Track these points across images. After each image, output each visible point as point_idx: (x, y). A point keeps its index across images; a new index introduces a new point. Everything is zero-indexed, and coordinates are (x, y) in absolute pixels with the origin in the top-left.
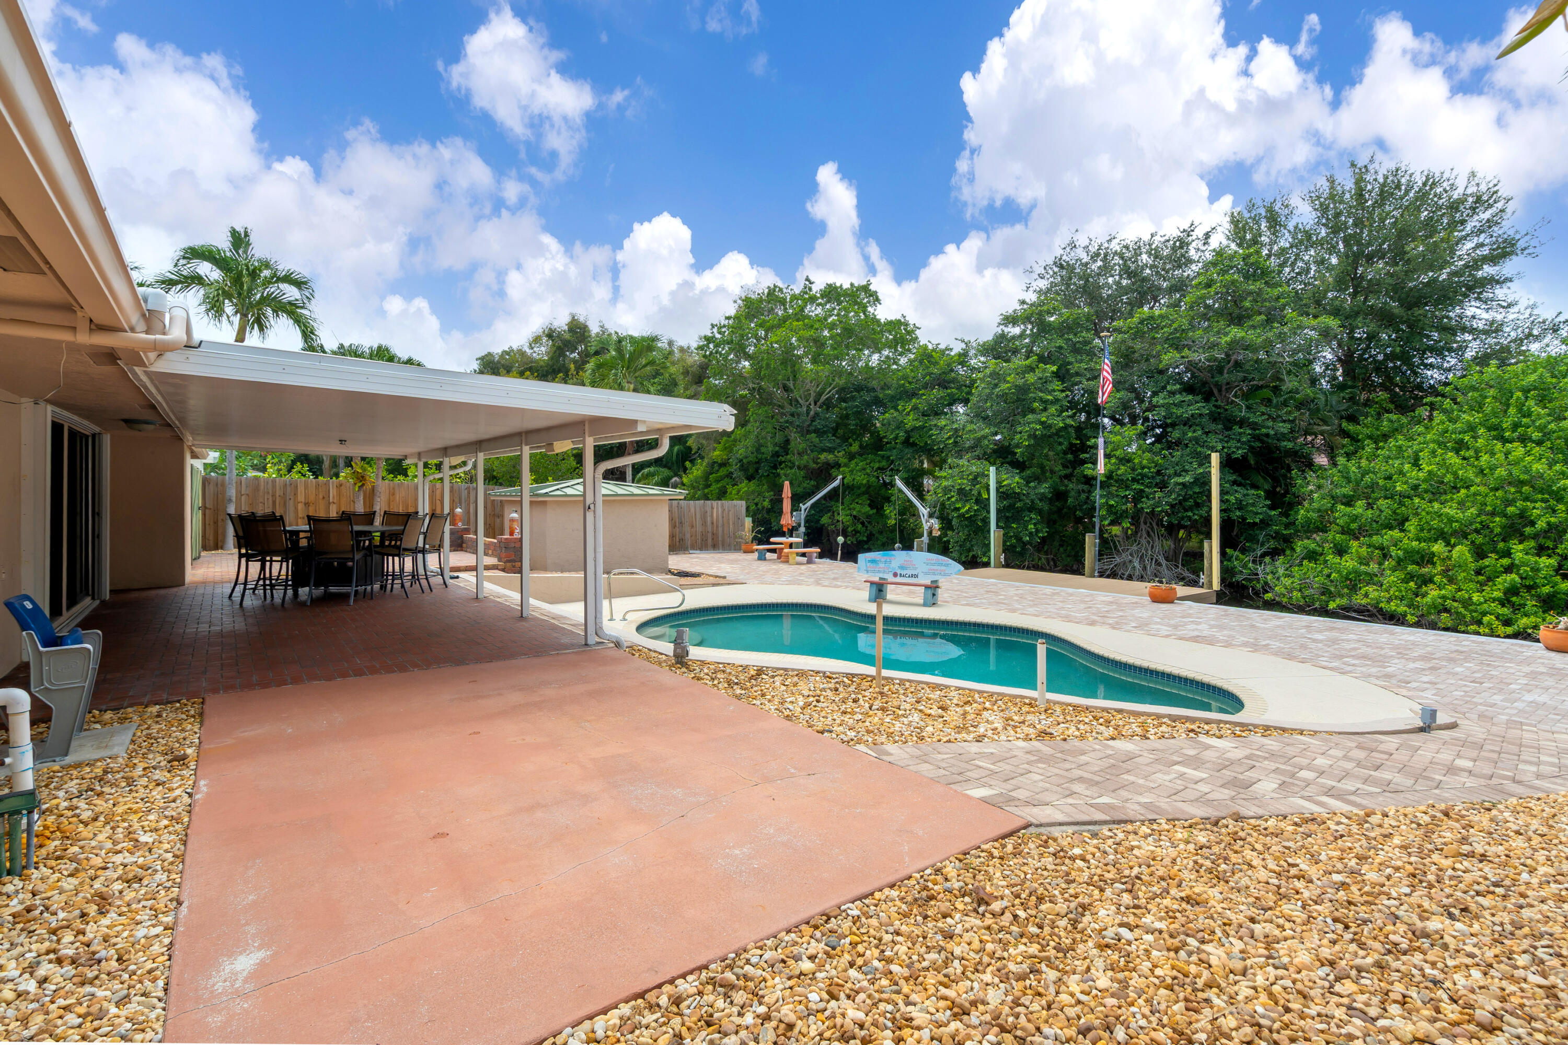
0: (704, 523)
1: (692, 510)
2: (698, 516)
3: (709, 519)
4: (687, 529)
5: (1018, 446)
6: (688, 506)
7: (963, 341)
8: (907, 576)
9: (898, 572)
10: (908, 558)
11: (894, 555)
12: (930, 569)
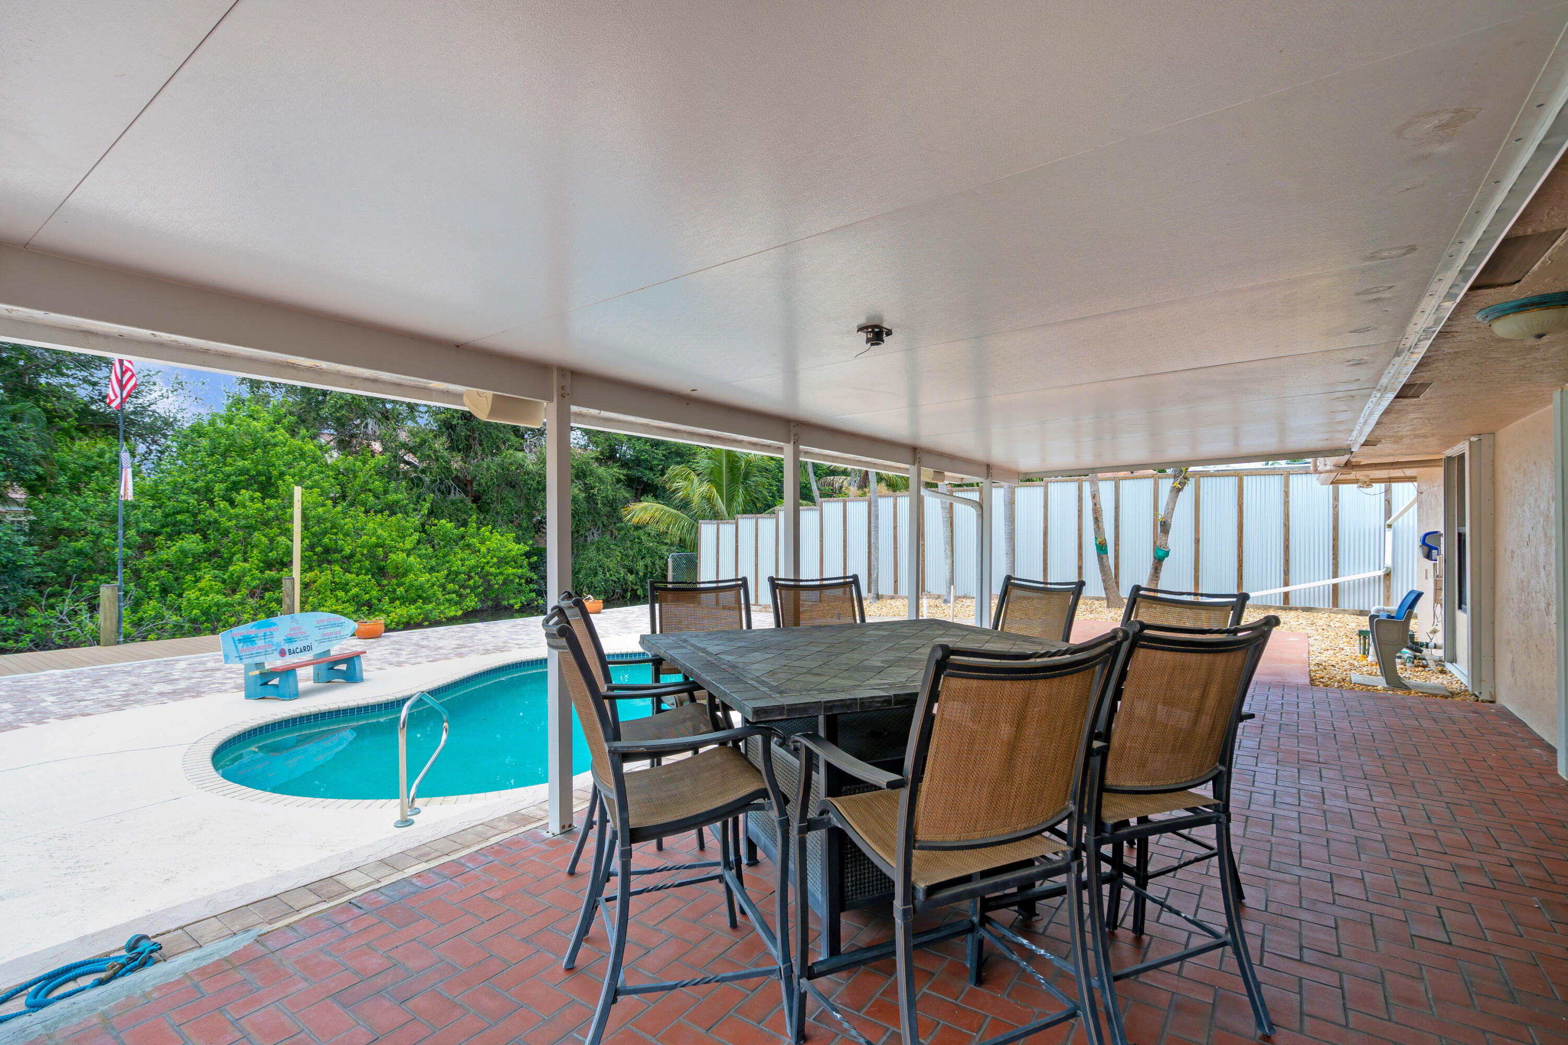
8: (298, 650)
9: (286, 647)
10: (294, 625)
11: (274, 624)
12: (324, 635)
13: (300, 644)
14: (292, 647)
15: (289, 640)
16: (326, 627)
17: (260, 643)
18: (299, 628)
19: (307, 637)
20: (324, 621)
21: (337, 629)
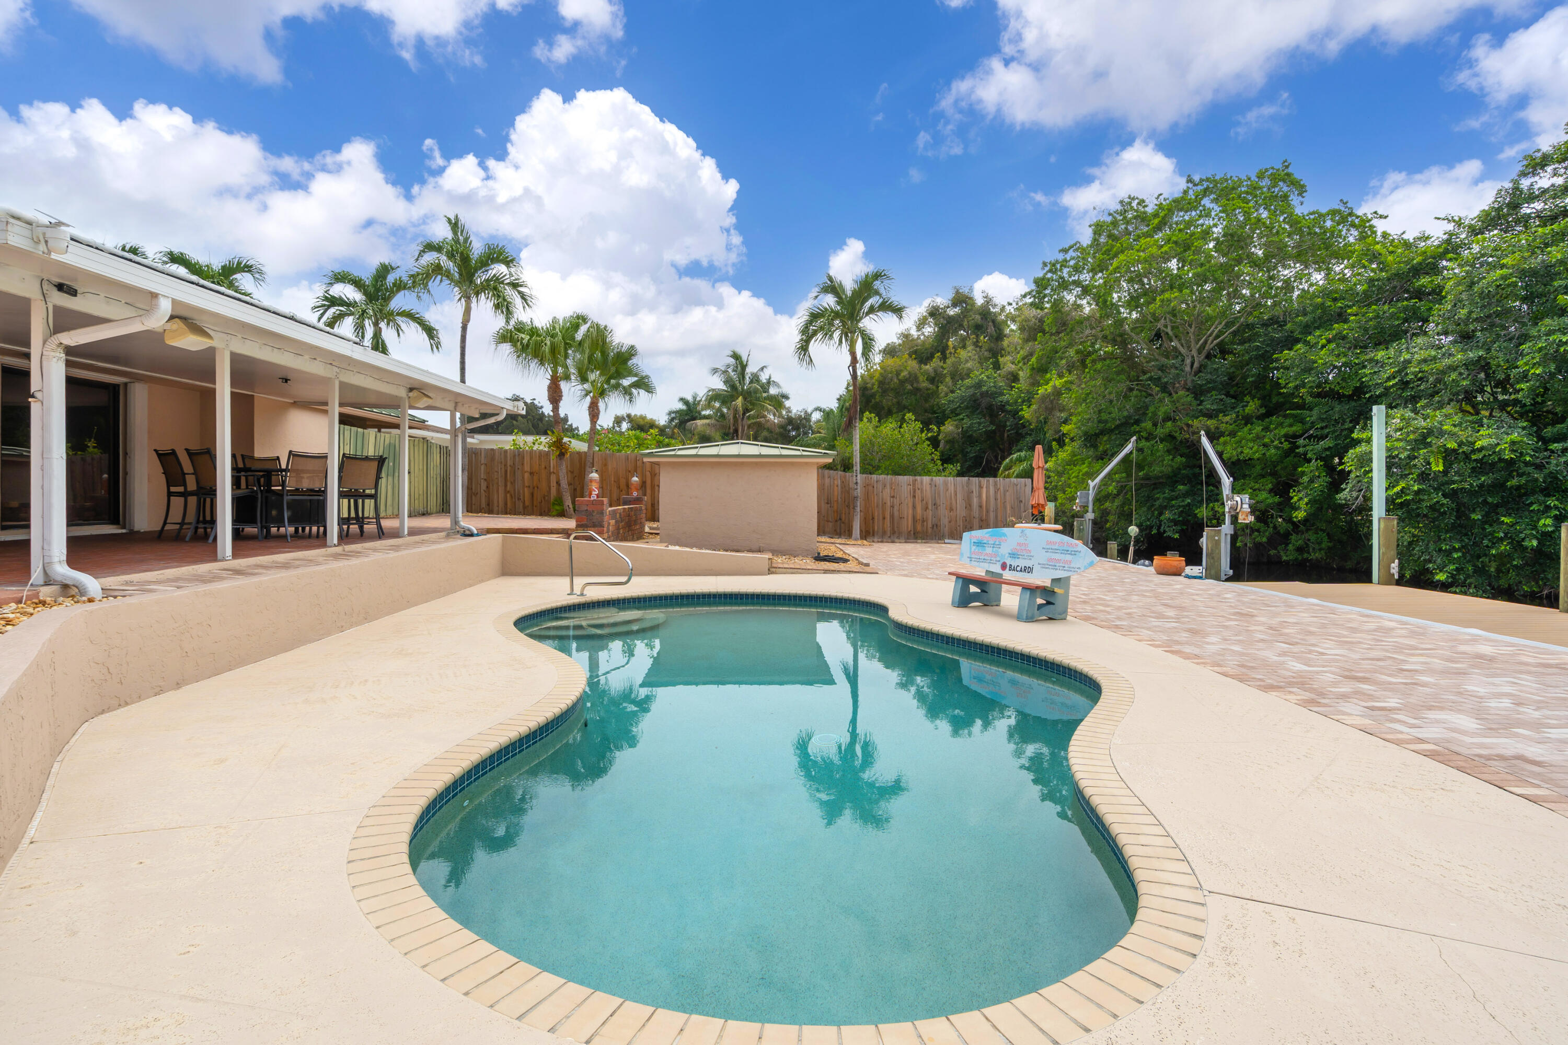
0: (969, 506)
1: (952, 488)
2: (959, 497)
3: (975, 501)
4: (943, 512)
5: (1524, 377)
6: (946, 484)
7: (1449, 220)
8: (1019, 569)
9: (1009, 562)
10: (1022, 541)
11: (1005, 535)
12: (1050, 560)
13: (1022, 563)
14: (1014, 563)
15: (1013, 555)
16: (1055, 551)
17: (989, 550)
18: (1026, 545)
19: (1030, 557)
20: (1055, 543)
21: (1068, 557)
